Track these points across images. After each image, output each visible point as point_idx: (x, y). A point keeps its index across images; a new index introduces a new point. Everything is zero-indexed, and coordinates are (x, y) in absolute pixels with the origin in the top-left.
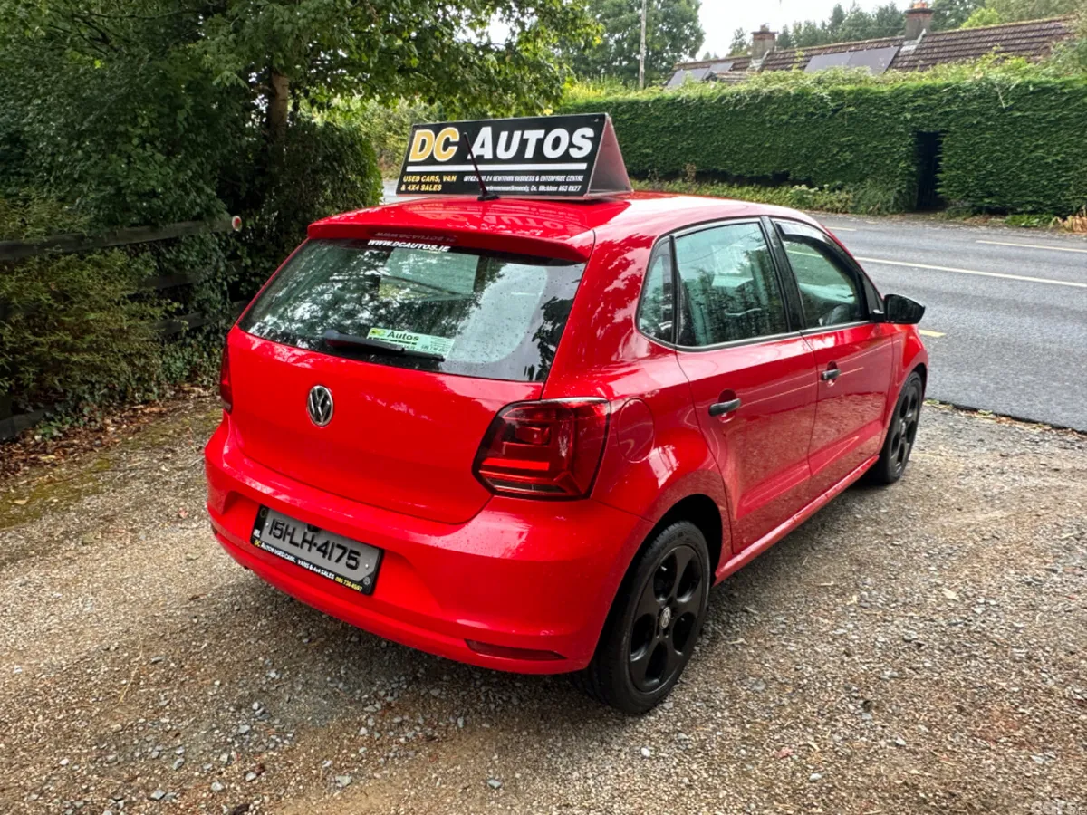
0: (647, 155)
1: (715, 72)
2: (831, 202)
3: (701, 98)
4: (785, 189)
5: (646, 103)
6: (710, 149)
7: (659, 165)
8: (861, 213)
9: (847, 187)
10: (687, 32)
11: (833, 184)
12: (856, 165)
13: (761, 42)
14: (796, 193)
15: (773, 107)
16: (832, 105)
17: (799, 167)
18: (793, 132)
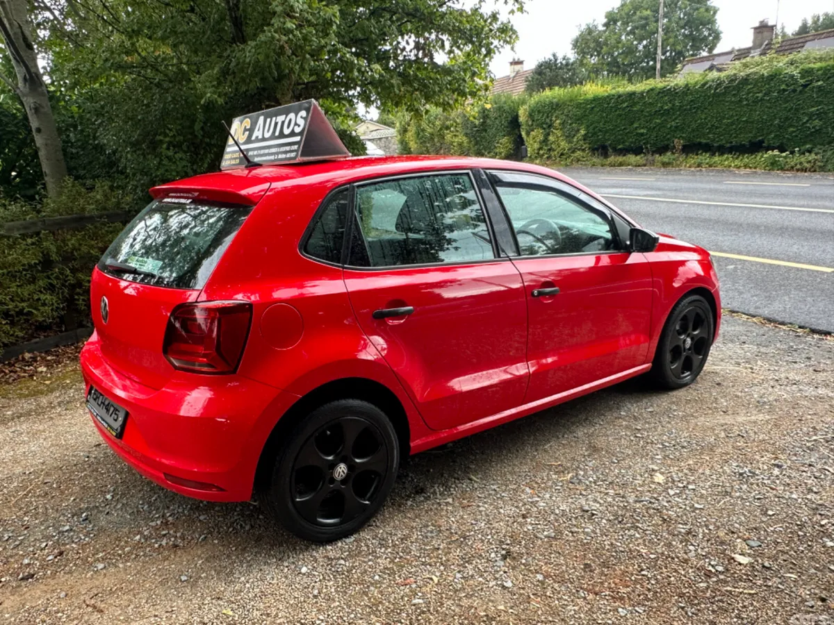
0: (642, 134)
1: (715, 63)
2: (801, 163)
3: (687, 85)
4: (760, 154)
5: (642, 93)
6: (694, 126)
7: (652, 142)
8: (829, 170)
9: (816, 150)
10: (706, 33)
11: (803, 148)
12: (824, 130)
13: (760, 35)
14: (769, 158)
15: (749, 87)
16: (802, 81)
17: (773, 136)
18: (767, 107)
